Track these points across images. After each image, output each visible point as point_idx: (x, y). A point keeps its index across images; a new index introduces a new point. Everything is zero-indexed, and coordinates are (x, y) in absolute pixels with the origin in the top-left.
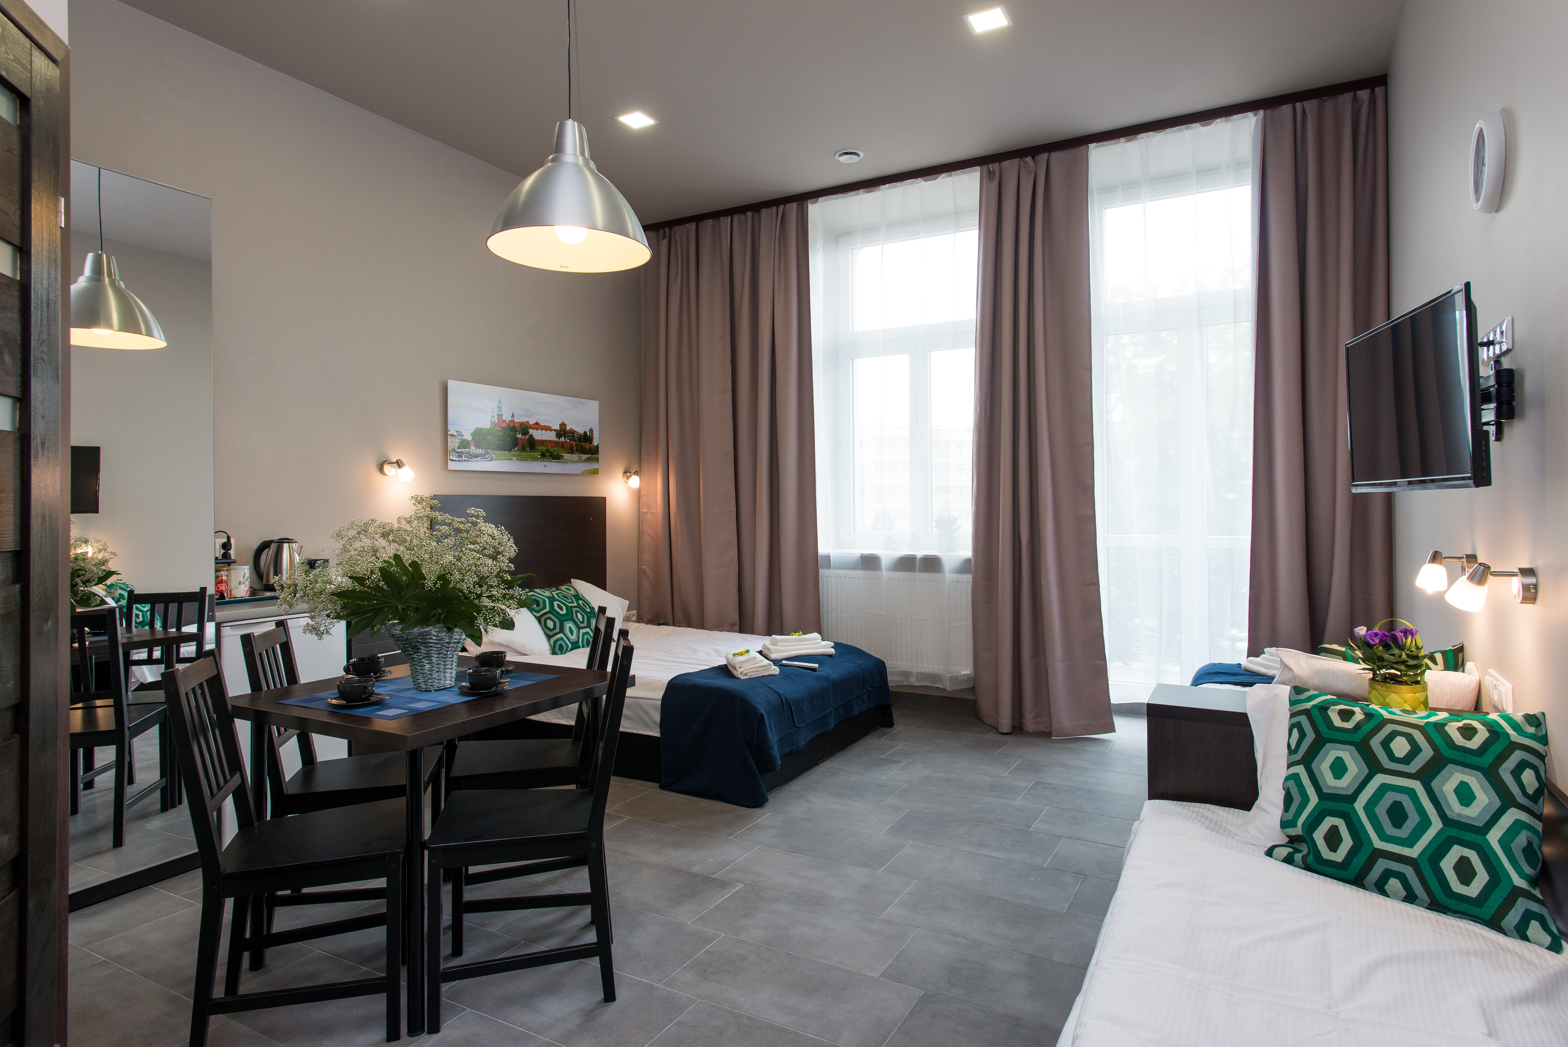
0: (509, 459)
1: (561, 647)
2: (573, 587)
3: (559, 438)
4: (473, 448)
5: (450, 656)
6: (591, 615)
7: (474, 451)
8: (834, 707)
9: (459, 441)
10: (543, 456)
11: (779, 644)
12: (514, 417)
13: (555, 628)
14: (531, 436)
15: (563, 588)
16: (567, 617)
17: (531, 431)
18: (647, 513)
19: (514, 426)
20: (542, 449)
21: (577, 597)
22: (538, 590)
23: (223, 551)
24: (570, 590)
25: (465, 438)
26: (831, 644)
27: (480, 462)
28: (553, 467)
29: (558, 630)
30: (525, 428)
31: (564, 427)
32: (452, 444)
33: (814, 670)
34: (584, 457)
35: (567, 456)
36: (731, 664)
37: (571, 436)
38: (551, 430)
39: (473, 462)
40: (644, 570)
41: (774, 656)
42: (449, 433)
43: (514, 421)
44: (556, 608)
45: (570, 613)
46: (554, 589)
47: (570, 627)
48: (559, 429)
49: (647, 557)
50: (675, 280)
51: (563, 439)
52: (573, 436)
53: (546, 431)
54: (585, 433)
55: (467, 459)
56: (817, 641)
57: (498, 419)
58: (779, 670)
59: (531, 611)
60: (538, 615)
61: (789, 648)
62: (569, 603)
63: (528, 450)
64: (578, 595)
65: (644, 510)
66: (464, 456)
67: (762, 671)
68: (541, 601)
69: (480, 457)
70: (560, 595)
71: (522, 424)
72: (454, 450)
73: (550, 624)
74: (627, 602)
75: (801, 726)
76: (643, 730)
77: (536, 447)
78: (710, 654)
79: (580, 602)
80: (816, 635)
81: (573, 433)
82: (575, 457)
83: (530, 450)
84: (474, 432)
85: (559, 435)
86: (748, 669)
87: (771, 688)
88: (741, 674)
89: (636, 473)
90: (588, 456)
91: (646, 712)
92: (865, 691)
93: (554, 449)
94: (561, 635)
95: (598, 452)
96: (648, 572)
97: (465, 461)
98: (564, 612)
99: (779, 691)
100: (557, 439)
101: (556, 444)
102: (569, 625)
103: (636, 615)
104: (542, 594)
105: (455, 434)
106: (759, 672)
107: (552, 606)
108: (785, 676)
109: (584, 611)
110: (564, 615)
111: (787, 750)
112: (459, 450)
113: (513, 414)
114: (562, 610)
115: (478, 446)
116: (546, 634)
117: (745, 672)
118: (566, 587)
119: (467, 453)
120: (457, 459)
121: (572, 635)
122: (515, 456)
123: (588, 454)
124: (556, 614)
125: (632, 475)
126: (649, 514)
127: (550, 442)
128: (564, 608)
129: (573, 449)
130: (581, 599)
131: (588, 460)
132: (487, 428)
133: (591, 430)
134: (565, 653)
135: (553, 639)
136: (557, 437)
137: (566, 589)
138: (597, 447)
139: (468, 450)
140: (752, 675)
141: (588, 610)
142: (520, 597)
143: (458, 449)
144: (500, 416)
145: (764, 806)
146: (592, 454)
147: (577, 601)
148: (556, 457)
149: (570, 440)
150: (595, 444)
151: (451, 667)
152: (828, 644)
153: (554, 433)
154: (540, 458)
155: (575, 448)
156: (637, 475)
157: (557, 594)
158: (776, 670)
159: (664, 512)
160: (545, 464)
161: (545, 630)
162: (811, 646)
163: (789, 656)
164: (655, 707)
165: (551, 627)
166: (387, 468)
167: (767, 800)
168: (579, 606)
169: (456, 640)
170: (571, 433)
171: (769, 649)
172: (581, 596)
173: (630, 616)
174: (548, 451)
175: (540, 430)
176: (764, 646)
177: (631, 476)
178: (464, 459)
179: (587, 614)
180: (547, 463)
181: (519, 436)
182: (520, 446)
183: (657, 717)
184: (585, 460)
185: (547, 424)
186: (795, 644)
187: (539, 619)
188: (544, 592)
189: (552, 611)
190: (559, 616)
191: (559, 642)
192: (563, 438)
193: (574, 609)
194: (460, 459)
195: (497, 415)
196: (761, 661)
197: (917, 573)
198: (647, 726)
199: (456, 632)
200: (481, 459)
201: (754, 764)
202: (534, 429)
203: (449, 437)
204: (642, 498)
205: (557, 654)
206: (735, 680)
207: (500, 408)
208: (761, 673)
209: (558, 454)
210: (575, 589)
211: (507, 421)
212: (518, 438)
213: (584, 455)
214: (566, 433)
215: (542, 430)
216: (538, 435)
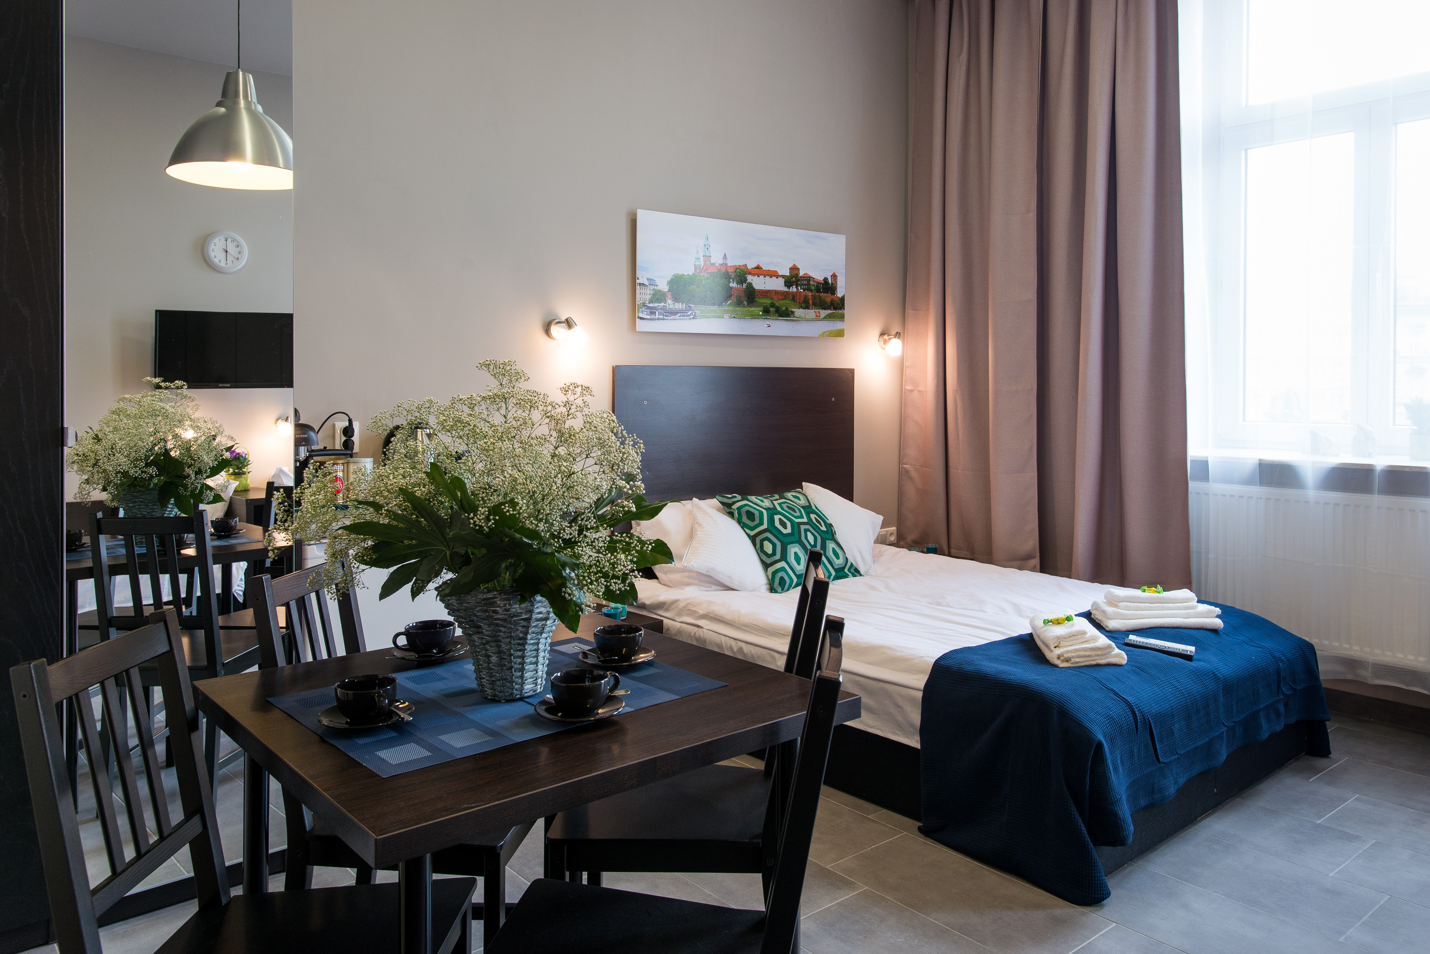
0: (719, 317)
1: (782, 582)
2: (804, 495)
3: (789, 287)
4: (670, 302)
5: (532, 642)
6: (827, 536)
7: (671, 306)
8: (1226, 726)
9: (652, 292)
10: (766, 311)
11: (1122, 604)
12: (726, 259)
13: (774, 553)
14: (750, 285)
15: (789, 495)
16: (792, 539)
17: (750, 278)
18: (912, 391)
19: (728, 273)
20: (766, 303)
21: (809, 509)
22: (753, 498)
23: (344, 438)
24: (799, 498)
25: (659, 288)
26: (1215, 612)
27: (680, 321)
28: (779, 327)
29: (778, 556)
30: (741, 274)
31: (795, 272)
32: (641, 296)
33: (1188, 658)
34: (824, 313)
35: (799, 312)
36: (1042, 637)
37: (806, 285)
38: (777, 276)
39: (670, 321)
40: (907, 472)
41: (1112, 624)
42: (638, 281)
43: (726, 264)
44: (777, 524)
45: (796, 532)
46: (777, 496)
47: (796, 553)
48: (788, 274)
49: (912, 452)
50: (959, 56)
51: (794, 289)
52: (808, 284)
53: (771, 277)
54: (826, 279)
55: (661, 317)
56: (1190, 604)
57: (705, 261)
58: (1126, 657)
59: (742, 528)
60: (752, 533)
61: (1139, 612)
62: (796, 517)
63: (746, 304)
64: (810, 506)
65: (909, 387)
66: (657, 313)
67: (1096, 656)
68: (757, 514)
69: (680, 314)
70: (784, 506)
71: (737, 269)
72: (644, 305)
73: (768, 547)
74: (881, 518)
75: (1168, 760)
76: (894, 733)
77: (757, 299)
78: (1004, 610)
79: (813, 516)
80: (1185, 593)
81: (809, 281)
82: (811, 313)
83: (748, 304)
84: (672, 280)
85: (788, 283)
86: (1071, 652)
87: (1113, 691)
88: (1059, 658)
89: (898, 335)
90: (829, 311)
91: (898, 706)
92: (1281, 697)
93: (781, 302)
94: (783, 564)
95: (843, 305)
96: (914, 474)
97: (659, 319)
98: (789, 530)
99: (1129, 699)
100: (786, 289)
101: (785, 295)
102: (794, 549)
103: (895, 533)
104: (760, 503)
105: (646, 283)
106: (1090, 658)
107: (771, 521)
108: (1138, 668)
109: (817, 529)
110: (788, 535)
111: (1143, 802)
112: (651, 305)
113: (725, 255)
114: (785, 527)
115: (676, 299)
116: (763, 562)
117: (1066, 656)
118: (794, 494)
119: (661, 309)
120: (649, 317)
121: (799, 564)
122: (727, 312)
123: (830, 309)
124: (776, 533)
125: (892, 338)
126: (916, 393)
127: (777, 292)
128: (789, 524)
129: (808, 303)
130: (814, 513)
131: (829, 317)
132: (689, 275)
133: (834, 276)
134: (788, 590)
135: (771, 570)
136: (786, 285)
137: (794, 497)
138: (842, 299)
139: (663, 304)
140: (1078, 662)
141: (824, 528)
142: (642, 548)
143: (649, 303)
144: (707, 257)
145: (1102, 906)
146: (835, 309)
147: (808, 514)
148: (784, 314)
149: (804, 290)
150: (839, 294)
151: (534, 660)
152: (1210, 611)
153: (781, 281)
154: (761, 315)
155: (811, 302)
156: (899, 338)
157: (780, 504)
158: (1119, 656)
159: (937, 391)
160: (768, 323)
161: (761, 555)
162: (1178, 611)
163: (1139, 627)
164: (912, 700)
165: (770, 551)
166: (554, 329)
167: (1108, 895)
168: (810, 522)
169: (540, 616)
170: (805, 280)
171: (1104, 612)
172: (814, 508)
173: (886, 534)
174: (773, 305)
175: (762, 277)
176: (1095, 604)
177: (890, 339)
178: (657, 316)
179: (821, 534)
180: (771, 321)
181: (733, 285)
182: (734, 299)
183: (916, 717)
184: (825, 317)
185: (772, 268)
186: (1149, 607)
187: (753, 539)
188: (762, 501)
189: (771, 528)
190: (780, 536)
191: (780, 574)
192: (794, 287)
193: (803, 527)
194: (653, 317)
195: (703, 256)
196: (1095, 639)
197: (1377, 496)
198: (900, 727)
199: (540, 602)
200: (680, 316)
201: (1083, 828)
202: (754, 275)
203: (638, 287)
204: (906, 370)
205: (776, 592)
206: (1047, 669)
207: (707, 247)
208: (1094, 660)
209: (787, 309)
210: (806, 497)
211: (717, 265)
212: (732, 288)
213: (823, 311)
214: (798, 280)
215: (765, 277)
216: (759, 283)
